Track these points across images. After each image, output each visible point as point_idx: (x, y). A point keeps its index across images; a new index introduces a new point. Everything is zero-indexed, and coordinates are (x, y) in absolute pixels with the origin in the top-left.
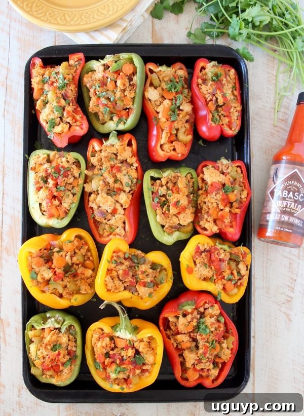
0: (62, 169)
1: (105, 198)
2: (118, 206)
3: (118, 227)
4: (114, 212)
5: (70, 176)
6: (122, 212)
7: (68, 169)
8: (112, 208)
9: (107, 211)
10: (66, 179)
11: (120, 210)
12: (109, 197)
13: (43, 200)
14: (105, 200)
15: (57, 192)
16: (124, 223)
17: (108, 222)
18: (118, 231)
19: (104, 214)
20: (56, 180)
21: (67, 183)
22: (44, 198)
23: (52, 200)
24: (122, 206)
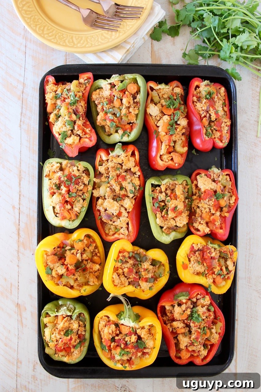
0: (74, 178)
1: (112, 203)
2: (123, 210)
3: (122, 228)
4: (119, 215)
5: (80, 184)
6: (126, 215)
7: (79, 177)
8: (118, 212)
9: (113, 214)
10: (77, 186)
11: (125, 214)
12: (115, 202)
13: (56, 204)
14: (112, 205)
15: (69, 198)
16: (128, 224)
17: (113, 224)
18: (122, 231)
19: (110, 217)
20: (68, 187)
21: (78, 190)
22: (57, 203)
23: (65, 205)
24: (126, 209)
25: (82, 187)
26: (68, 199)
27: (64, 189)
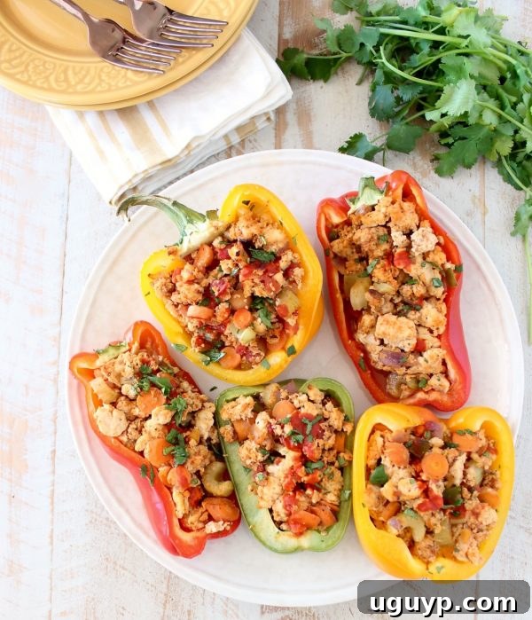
0: (307, 422)
1: (395, 323)
2: (424, 334)
3: (431, 375)
4: (419, 349)
5: (327, 433)
6: (436, 342)
7: (319, 418)
8: (414, 342)
9: (402, 351)
10: (321, 442)
11: (430, 340)
12: (402, 319)
13: (274, 501)
14: (396, 327)
15: (307, 474)
16: (444, 363)
17: (409, 371)
18: (433, 382)
19: (399, 356)
20: (299, 447)
21: (324, 450)
22: (276, 497)
24: (431, 332)
25: (331, 442)
26: (305, 479)
27: (289, 457)
